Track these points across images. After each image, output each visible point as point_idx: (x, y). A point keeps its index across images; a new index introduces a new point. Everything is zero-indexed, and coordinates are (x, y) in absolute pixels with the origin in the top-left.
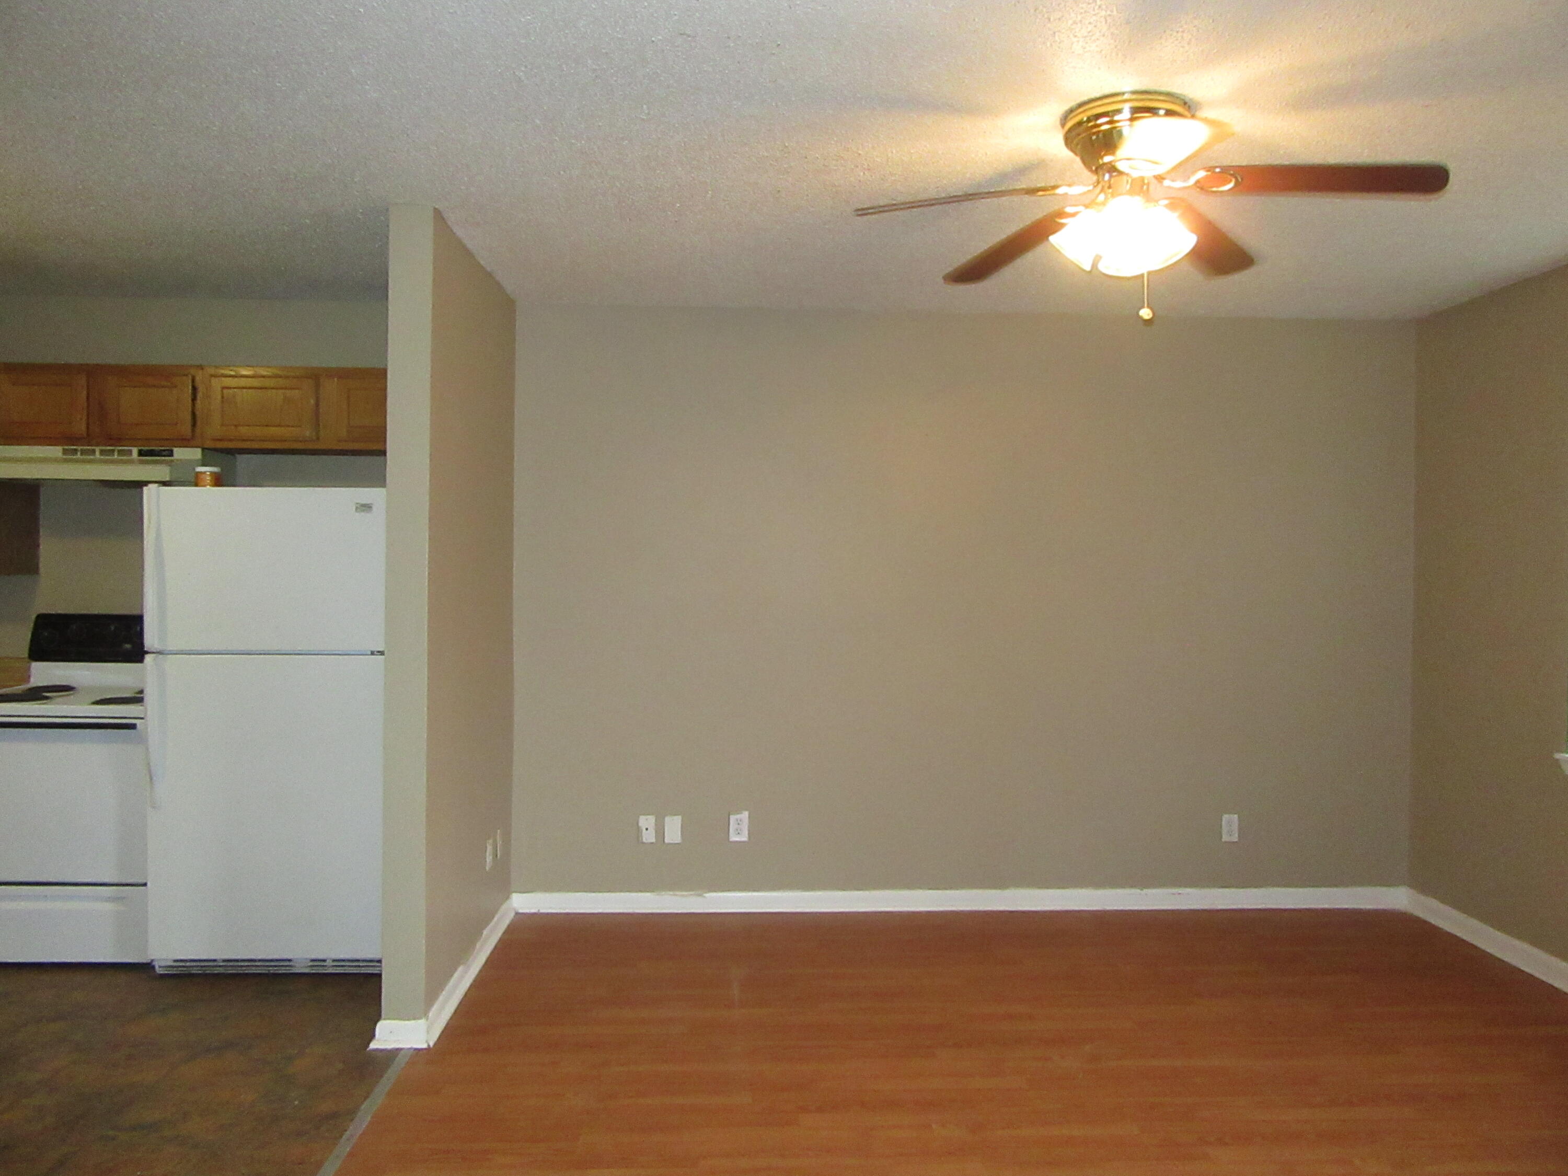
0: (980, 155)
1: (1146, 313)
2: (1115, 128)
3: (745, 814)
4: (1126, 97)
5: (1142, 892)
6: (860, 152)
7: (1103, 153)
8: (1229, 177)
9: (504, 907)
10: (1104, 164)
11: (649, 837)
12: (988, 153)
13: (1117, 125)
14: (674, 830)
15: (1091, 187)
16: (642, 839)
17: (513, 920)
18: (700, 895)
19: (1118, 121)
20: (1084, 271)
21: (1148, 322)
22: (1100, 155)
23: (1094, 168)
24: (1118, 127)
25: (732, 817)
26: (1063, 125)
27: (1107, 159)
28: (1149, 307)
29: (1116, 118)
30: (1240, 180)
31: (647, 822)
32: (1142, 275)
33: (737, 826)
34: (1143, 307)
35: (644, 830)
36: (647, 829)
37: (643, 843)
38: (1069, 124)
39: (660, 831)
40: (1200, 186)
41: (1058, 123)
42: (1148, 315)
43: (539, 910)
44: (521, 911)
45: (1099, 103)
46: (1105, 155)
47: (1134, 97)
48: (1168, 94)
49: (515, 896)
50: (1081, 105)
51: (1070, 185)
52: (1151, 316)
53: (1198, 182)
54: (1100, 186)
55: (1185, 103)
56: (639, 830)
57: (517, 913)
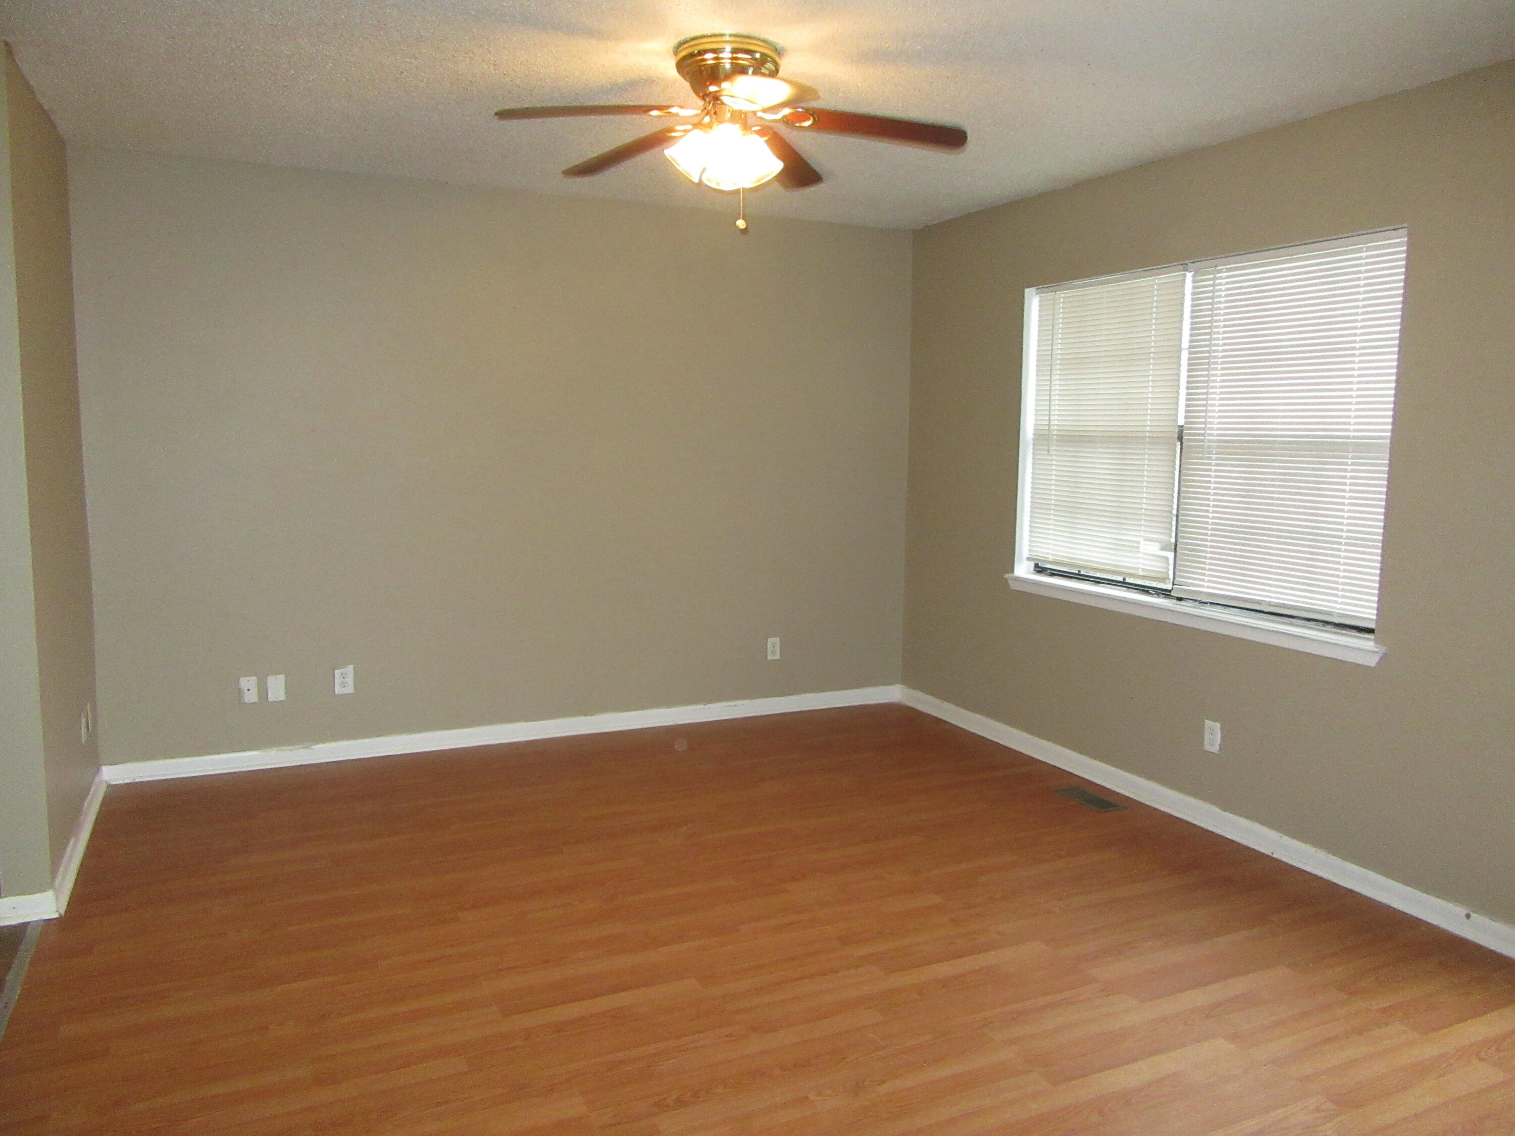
0: (598, 66)
1: (741, 224)
2: (720, 63)
3: (350, 669)
4: (727, 38)
5: (705, 707)
6: (491, 49)
7: (708, 83)
8: (809, 115)
9: (97, 779)
10: (710, 93)
11: (251, 697)
12: (606, 65)
13: (722, 61)
14: (277, 688)
15: (699, 112)
16: (244, 700)
17: (106, 792)
18: (308, 747)
19: (722, 58)
20: (693, 182)
21: (744, 231)
22: (705, 85)
23: (701, 94)
24: (722, 63)
25: (336, 671)
26: (676, 53)
27: (713, 88)
28: (744, 219)
29: (721, 55)
30: (817, 119)
31: (249, 685)
32: (740, 189)
33: (342, 680)
34: (739, 219)
35: (246, 690)
36: (249, 690)
37: (244, 703)
38: (683, 54)
39: (263, 691)
40: (786, 121)
41: (671, 51)
42: (743, 225)
43: (134, 780)
44: (113, 783)
45: (710, 40)
46: (711, 84)
47: (732, 39)
48: (765, 41)
49: (105, 769)
50: (693, 39)
51: (681, 107)
52: (745, 226)
53: (785, 117)
54: (706, 111)
55: (776, 50)
56: (240, 690)
57: (109, 786)
